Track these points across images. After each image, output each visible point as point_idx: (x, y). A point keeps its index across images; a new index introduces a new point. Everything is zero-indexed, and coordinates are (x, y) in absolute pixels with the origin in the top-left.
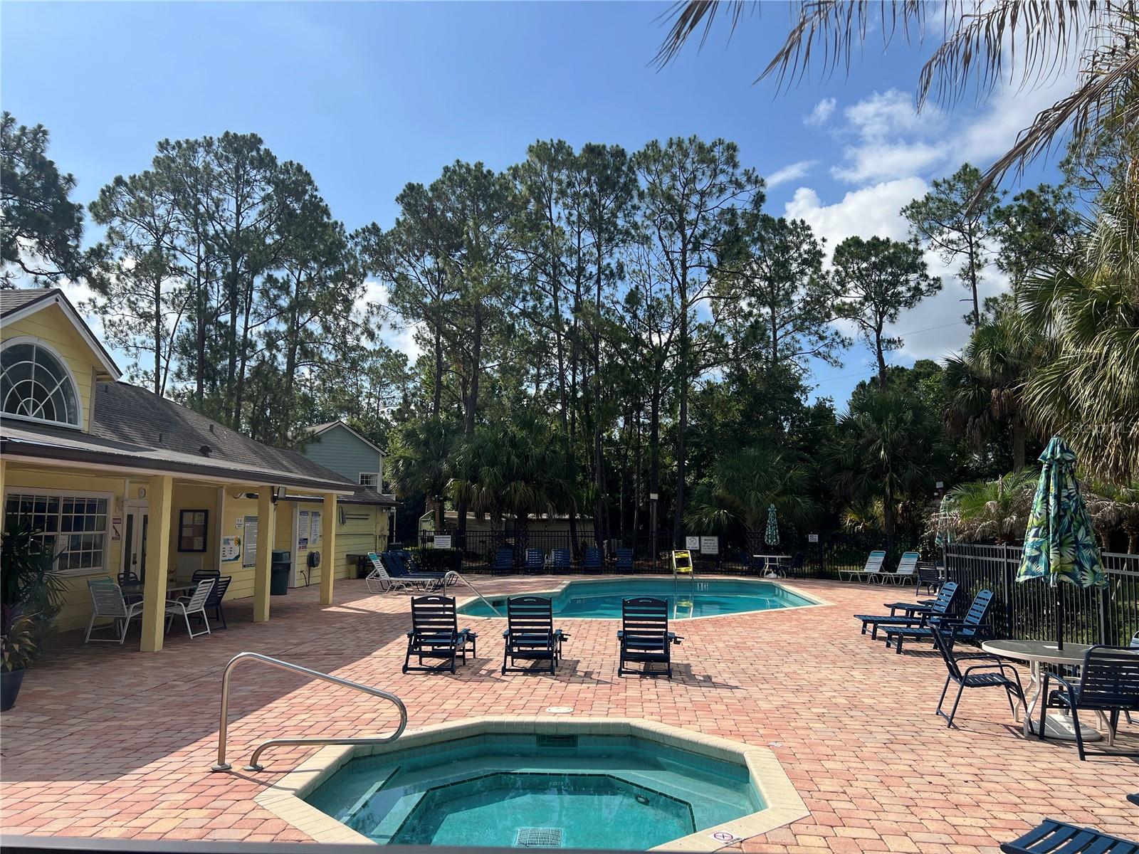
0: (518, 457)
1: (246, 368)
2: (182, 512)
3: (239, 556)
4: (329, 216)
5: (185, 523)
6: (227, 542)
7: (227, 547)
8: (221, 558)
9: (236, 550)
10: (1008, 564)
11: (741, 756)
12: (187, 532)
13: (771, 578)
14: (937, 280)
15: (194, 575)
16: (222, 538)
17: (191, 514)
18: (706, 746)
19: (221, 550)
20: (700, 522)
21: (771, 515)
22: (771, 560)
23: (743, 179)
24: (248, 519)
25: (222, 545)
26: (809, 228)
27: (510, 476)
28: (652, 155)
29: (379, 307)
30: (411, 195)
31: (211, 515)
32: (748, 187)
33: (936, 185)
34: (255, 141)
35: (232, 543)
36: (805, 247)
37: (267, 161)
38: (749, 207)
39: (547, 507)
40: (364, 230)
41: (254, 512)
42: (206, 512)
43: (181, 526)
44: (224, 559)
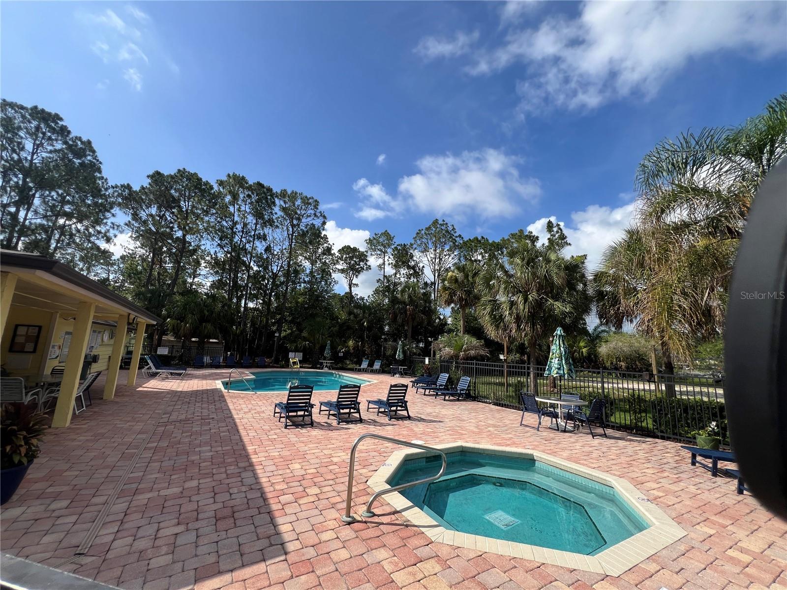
0: (208, 311)
1: (20, 242)
2: (17, 326)
3: (58, 356)
4: (100, 172)
5: (18, 333)
6: (53, 347)
7: (53, 350)
8: (49, 357)
9: (58, 352)
10: (476, 368)
11: (532, 455)
12: (20, 340)
13: (326, 370)
14: (369, 266)
15: (53, 369)
16: (52, 344)
17: (25, 329)
18: (511, 453)
19: (50, 352)
20: (296, 346)
21: (328, 345)
22: (327, 363)
23: (319, 215)
24: (67, 333)
25: (51, 349)
26: (327, 238)
27: (203, 319)
28: (283, 194)
29: (118, 226)
30: (157, 177)
31: (43, 329)
32: (321, 218)
33: (376, 234)
34: (57, 118)
35: (56, 348)
36: (325, 245)
37: (64, 132)
38: (320, 225)
39: (218, 336)
40: (122, 186)
41: (70, 329)
42: (40, 327)
43: (15, 335)
44: (51, 357)
